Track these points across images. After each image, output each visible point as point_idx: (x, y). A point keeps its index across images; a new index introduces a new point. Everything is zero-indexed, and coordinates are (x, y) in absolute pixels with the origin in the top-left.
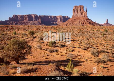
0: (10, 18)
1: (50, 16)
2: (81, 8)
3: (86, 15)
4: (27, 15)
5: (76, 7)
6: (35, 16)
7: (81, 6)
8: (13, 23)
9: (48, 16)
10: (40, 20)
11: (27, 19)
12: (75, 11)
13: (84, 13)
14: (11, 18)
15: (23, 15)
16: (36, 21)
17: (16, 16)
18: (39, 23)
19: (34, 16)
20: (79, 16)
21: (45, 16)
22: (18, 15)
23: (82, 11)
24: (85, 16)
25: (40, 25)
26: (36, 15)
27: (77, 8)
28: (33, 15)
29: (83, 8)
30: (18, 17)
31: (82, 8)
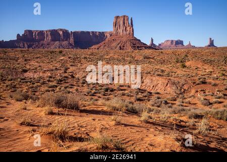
0: (18, 35)
1: (93, 32)
2: (124, 20)
3: (131, 32)
4: (50, 31)
5: (117, 17)
6: (63, 32)
7: (124, 16)
8: (24, 45)
9: (88, 33)
10: (72, 40)
11: (50, 38)
12: (116, 25)
13: (128, 29)
14: (21, 35)
15: (43, 31)
16: (65, 42)
17: (30, 32)
18: (71, 45)
19: (61, 33)
20: (121, 34)
21: (83, 33)
22: (34, 31)
23: (125, 25)
24: (129, 34)
25: (73, 48)
26: (66, 31)
27: (119, 20)
28: (61, 30)
29: (128, 19)
30: (34, 34)
31: (126, 19)
